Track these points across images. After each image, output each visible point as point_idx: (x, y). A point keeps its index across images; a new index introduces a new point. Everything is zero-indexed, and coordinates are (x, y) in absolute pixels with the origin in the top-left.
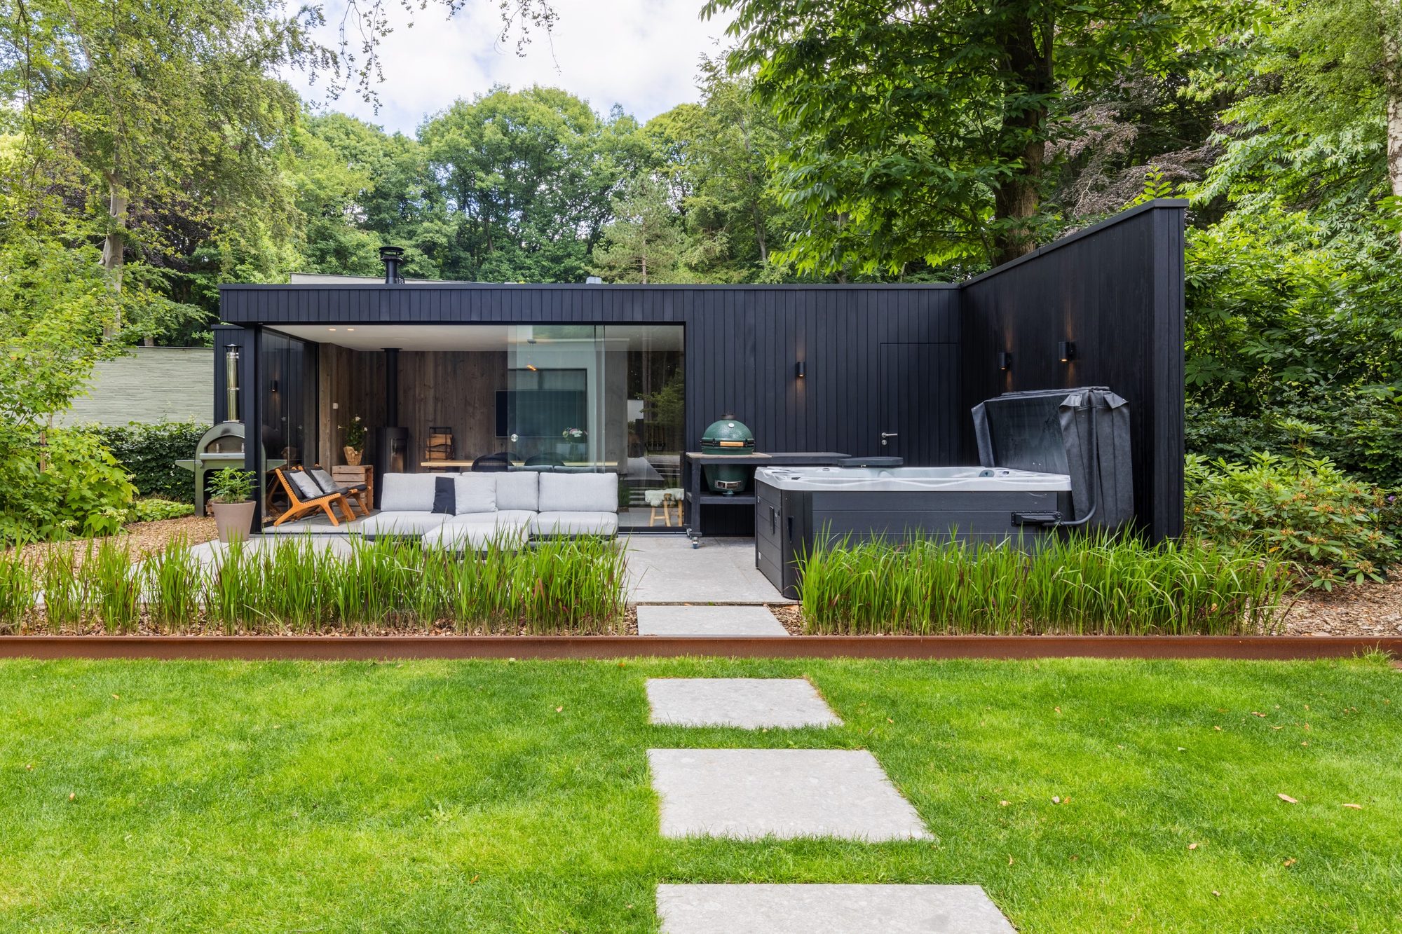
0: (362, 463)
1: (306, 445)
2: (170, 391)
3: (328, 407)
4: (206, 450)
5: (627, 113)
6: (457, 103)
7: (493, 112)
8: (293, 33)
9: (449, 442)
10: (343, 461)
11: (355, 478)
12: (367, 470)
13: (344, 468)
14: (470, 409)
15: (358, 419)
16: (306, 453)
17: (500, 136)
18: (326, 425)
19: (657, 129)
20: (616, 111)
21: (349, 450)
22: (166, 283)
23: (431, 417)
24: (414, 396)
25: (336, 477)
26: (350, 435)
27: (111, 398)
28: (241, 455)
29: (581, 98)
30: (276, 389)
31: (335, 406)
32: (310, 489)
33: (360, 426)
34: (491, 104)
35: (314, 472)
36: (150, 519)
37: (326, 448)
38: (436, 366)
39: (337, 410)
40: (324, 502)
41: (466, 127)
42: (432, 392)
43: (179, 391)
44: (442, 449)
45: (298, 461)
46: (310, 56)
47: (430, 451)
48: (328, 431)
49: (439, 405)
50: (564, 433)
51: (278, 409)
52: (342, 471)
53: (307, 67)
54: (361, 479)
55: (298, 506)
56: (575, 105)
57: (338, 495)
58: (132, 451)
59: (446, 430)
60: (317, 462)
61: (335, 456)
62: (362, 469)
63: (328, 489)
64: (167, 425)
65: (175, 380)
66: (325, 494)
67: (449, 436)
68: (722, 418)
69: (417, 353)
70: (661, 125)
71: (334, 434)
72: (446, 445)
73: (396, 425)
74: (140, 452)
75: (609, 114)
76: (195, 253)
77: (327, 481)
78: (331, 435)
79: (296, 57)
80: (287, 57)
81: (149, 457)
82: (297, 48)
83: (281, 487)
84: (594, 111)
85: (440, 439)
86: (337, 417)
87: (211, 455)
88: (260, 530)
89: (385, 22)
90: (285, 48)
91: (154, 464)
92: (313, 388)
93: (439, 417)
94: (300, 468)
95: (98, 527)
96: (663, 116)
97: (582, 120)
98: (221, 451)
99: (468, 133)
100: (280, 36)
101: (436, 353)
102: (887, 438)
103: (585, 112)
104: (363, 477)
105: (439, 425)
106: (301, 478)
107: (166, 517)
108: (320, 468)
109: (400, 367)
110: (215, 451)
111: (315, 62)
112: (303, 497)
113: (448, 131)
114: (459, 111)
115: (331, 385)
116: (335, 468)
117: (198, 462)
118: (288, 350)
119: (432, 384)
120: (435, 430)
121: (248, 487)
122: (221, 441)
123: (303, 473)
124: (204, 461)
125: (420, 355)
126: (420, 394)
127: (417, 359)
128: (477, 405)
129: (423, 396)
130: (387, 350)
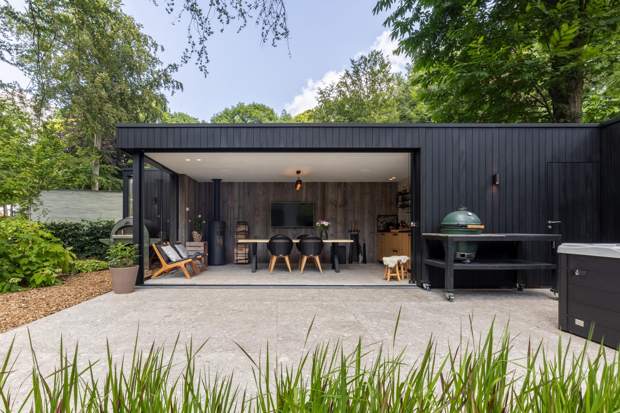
0: (202, 241)
1: (171, 231)
2: (112, 210)
3: (185, 209)
4: (116, 233)
5: (288, 113)
6: (225, 109)
7: (239, 112)
8: (166, 75)
9: (247, 229)
10: (191, 239)
11: (199, 249)
12: (205, 244)
13: (192, 244)
14: (257, 212)
15: (200, 216)
16: (171, 235)
17: (241, 121)
18: (182, 219)
19: (298, 119)
20: (284, 112)
21: (195, 233)
22: (116, 172)
23: (236, 216)
24: (228, 205)
25: (188, 249)
26: (195, 225)
27: (86, 212)
28: (131, 236)
29: (271, 108)
30: (155, 202)
31: (187, 209)
32: (173, 256)
33: (200, 220)
34: (237, 110)
35: (176, 246)
36: (85, 272)
37: (183, 232)
38: (239, 190)
39: (188, 211)
40: (182, 264)
41: (229, 118)
42: (237, 203)
43: (115, 210)
44: (243, 233)
45: (167, 240)
46: (172, 84)
47: (237, 234)
48: (183, 223)
49: (241, 210)
50: (317, 224)
51: (156, 212)
52: (191, 245)
53: (171, 89)
54: (201, 250)
55: (166, 267)
56: (269, 110)
57: (190, 260)
58: (83, 235)
59: (245, 223)
60: (178, 240)
61: (187, 236)
62: (202, 244)
63: (185, 256)
64: (101, 221)
65: (114, 205)
66: (183, 259)
67: (247, 226)
68: (457, 209)
69: (229, 183)
70: (300, 118)
71: (187, 225)
72: (245, 231)
73: (219, 220)
74: (87, 235)
75: (281, 113)
76: (128, 162)
77: (184, 251)
78: (185, 225)
79: (167, 85)
80: (163, 85)
81: (91, 238)
82: (167, 81)
83: (156, 255)
84: (275, 113)
85: (242, 228)
86: (189, 215)
87: (119, 236)
88: (143, 283)
89: (210, 28)
90: (162, 81)
91: (94, 241)
92: (175, 199)
93: (241, 217)
94: (168, 243)
95: (38, 281)
96: (300, 114)
97: (271, 116)
98: (124, 234)
99: (229, 120)
100: (160, 76)
101: (239, 183)
102: (552, 224)
103: (272, 111)
104: (203, 248)
105: (241, 220)
106: (168, 250)
107: (95, 270)
108: (179, 244)
109: (221, 191)
110: (121, 234)
111: (173, 87)
112: (169, 261)
113: (222, 119)
114: (226, 112)
115: (185, 198)
116: (188, 244)
117: (112, 240)
118: (162, 180)
119: (237, 199)
120: (239, 223)
121: (134, 256)
122: (125, 229)
123: (169, 247)
124: (115, 239)
125: (231, 184)
126: (231, 205)
127: (230, 186)
128: (260, 210)
129: (232, 206)
130: (214, 180)
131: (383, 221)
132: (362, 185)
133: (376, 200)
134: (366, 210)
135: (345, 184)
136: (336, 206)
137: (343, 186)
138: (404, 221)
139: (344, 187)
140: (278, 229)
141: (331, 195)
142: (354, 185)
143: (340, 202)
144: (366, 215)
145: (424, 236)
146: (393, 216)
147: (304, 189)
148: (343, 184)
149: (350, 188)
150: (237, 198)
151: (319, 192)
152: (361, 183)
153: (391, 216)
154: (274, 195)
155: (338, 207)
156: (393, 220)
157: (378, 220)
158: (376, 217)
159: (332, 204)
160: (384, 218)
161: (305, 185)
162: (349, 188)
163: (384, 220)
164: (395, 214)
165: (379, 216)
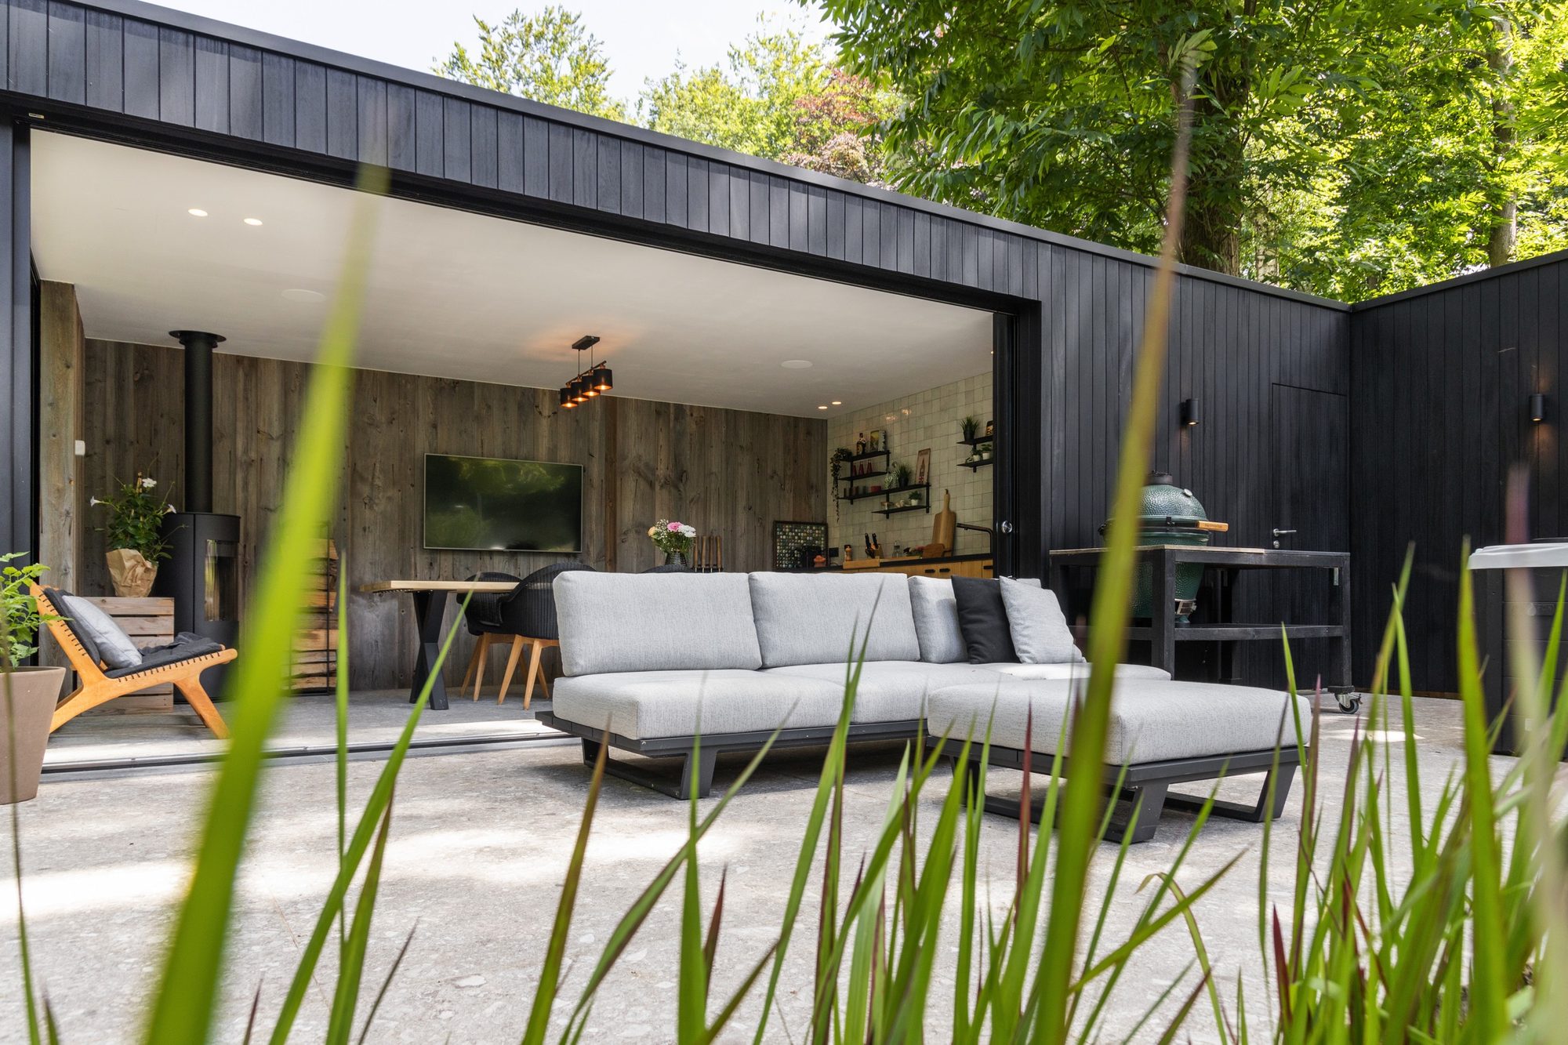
11: (150, 628)
13: (113, 603)
15: (149, 483)
21: (123, 557)
31: (79, 448)
37: (63, 550)
39: (83, 459)
42: (276, 447)
50: (654, 531)
52: (110, 608)
61: (75, 572)
62: (164, 605)
73: (210, 510)
78: (73, 520)
102: (1280, 537)
106: (93, 613)
112: (106, 663)
125: (250, 365)
126: (246, 451)
127: (241, 374)
128: (378, 482)
129: (253, 455)
130: (186, 337)
131: (789, 541)
132: (732, 417)
133: (769, 471)
134: (742, 504)
135: (679, 408)
136: (651, 485)
137: (672, 417)
138: (874, 537)
139: (676, 419)
140: (450, 557)
141: (635, 446)
142: (706, 415)
143: (662, 470)
144: (742, 518)
145: (1055, 557)
146: (814, 524)
147: (546, 412)
148: (672, 410)
149: (694, 426)
150: (276, 424)
151: (596, 430)
152: (727, 411)
153: (812, 524)
154: (435, 426)
155: (657, 487)
156: (815, 539)
157: (775, 537)
158: (769, 527)
159: (640, 474)
160: (791, 531)
161: (547, 399)
162: (691, 426)
163: (793, 537)
164: (820, 520)
165: (778, 524)
